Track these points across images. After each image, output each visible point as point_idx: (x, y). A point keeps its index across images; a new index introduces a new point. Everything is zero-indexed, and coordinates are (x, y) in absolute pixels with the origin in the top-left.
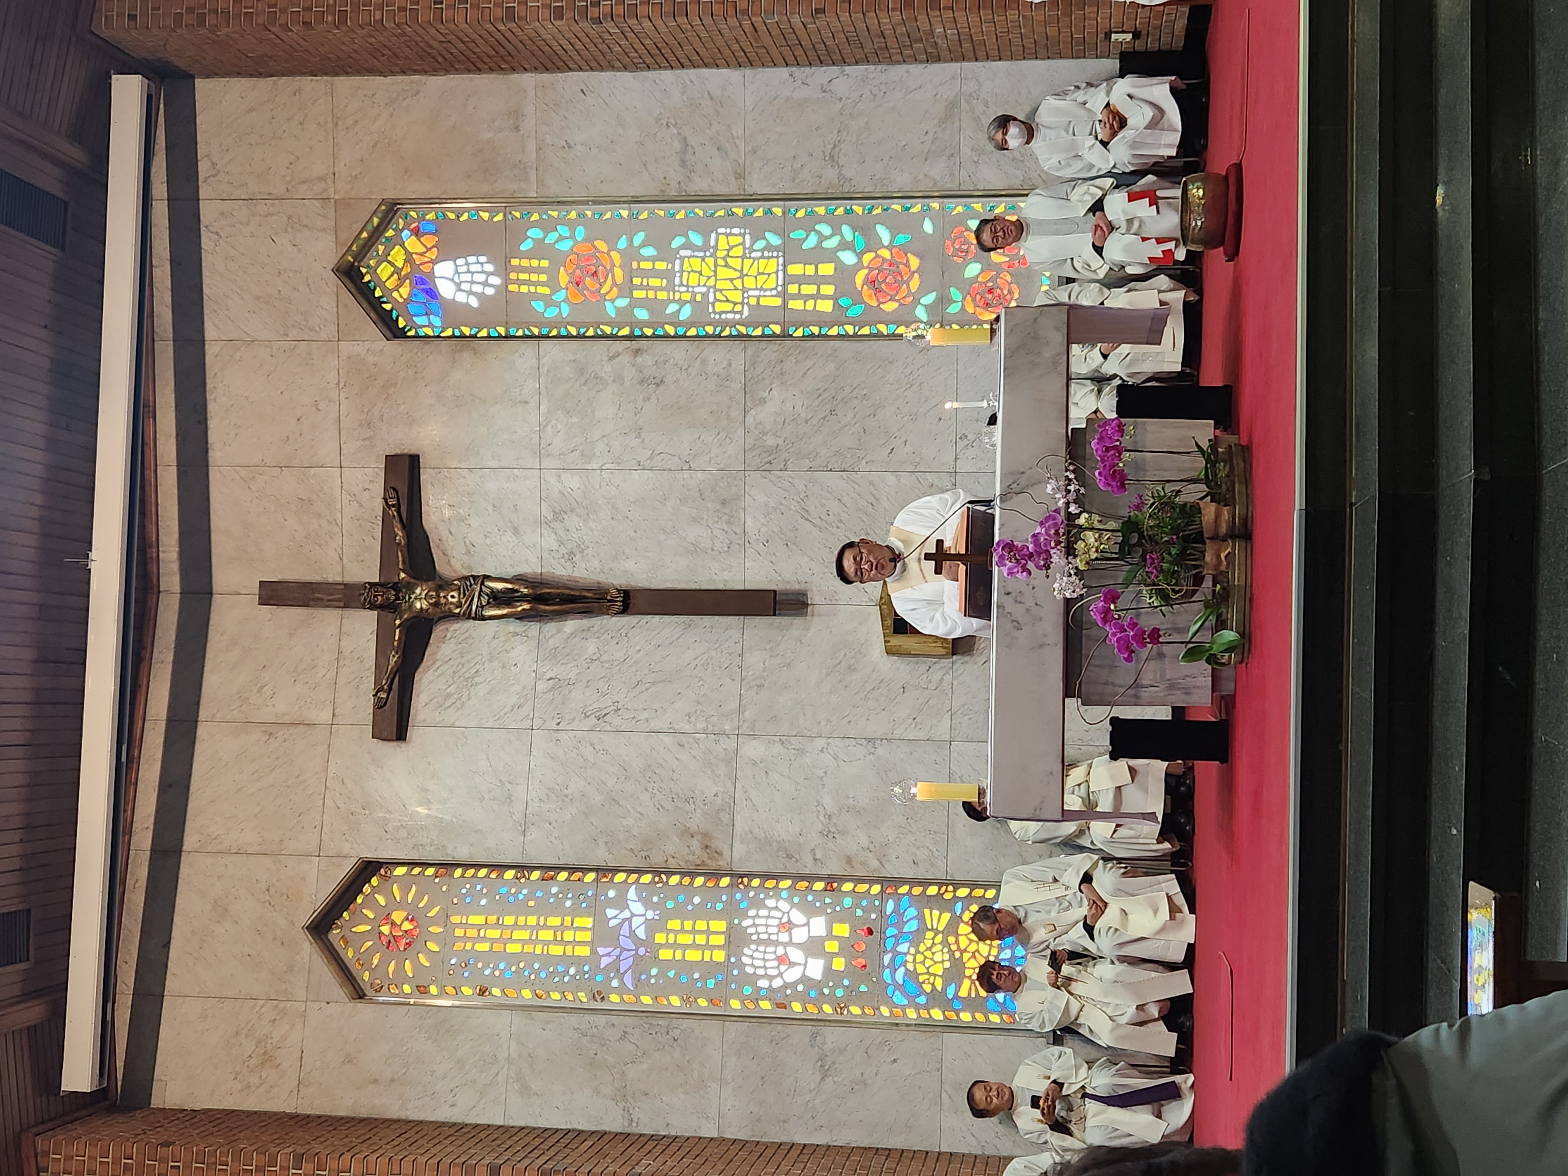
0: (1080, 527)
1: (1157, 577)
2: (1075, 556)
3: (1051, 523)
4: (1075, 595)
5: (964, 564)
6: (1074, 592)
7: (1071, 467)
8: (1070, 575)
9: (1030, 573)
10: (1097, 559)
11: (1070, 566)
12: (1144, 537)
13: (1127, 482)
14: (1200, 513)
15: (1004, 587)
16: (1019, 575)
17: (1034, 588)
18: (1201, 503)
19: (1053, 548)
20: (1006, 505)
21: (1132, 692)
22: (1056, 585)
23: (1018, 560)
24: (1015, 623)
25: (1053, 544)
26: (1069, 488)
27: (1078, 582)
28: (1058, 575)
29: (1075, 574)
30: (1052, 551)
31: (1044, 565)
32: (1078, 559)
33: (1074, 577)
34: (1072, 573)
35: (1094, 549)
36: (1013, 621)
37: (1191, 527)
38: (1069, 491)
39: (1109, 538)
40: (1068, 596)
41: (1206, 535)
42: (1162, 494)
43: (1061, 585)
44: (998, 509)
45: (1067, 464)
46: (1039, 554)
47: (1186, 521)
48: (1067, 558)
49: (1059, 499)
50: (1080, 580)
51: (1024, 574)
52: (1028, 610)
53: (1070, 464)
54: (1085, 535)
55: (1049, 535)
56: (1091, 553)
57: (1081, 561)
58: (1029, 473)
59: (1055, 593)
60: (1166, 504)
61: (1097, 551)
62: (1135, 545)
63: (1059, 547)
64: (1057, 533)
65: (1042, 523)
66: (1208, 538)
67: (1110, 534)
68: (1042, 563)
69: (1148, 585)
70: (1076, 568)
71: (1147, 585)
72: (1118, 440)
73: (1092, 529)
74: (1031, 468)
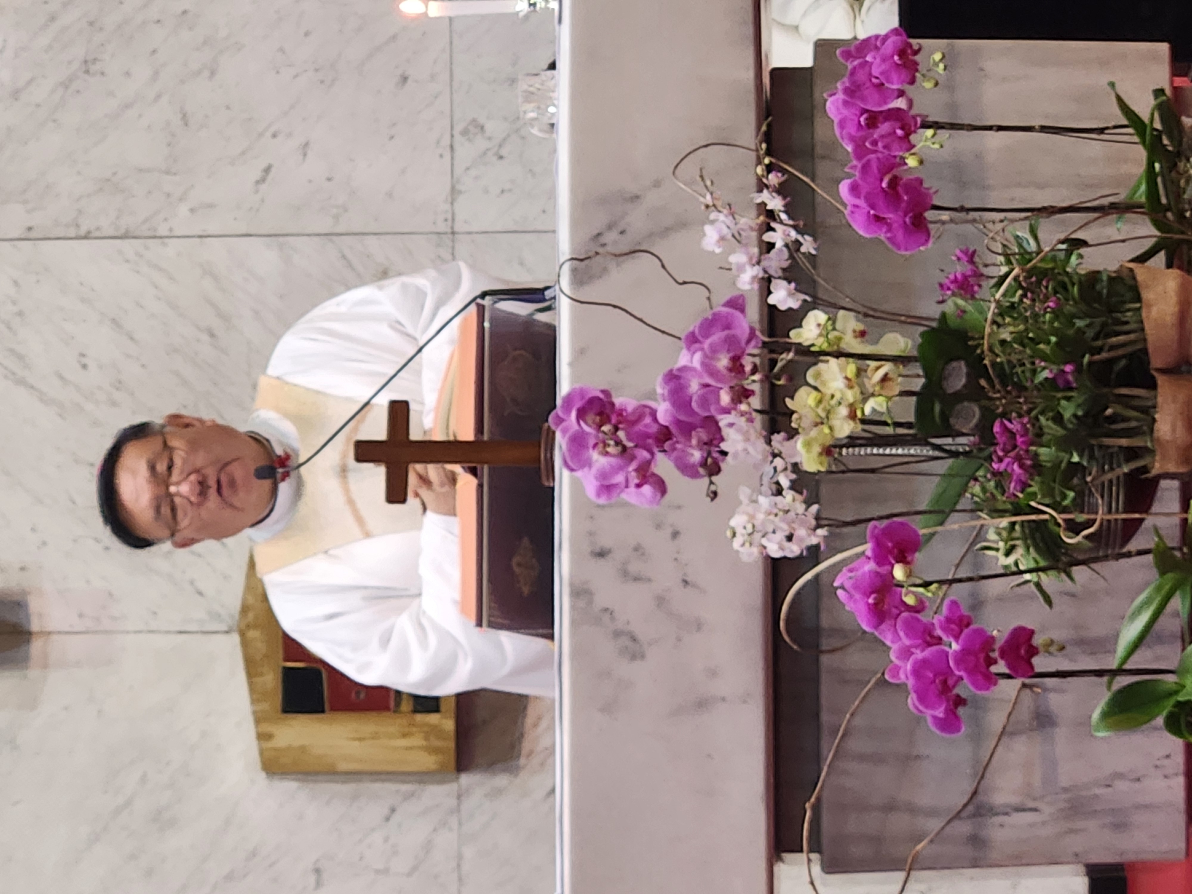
0: (804, 351)
1: (1024, 486)
2: (792, 434)
3: (717, 336)
4: (794, 550)
5: (473, 471)
6: (790, 538)
7: (774, 179)
8: (779, 492)
9: (661, 487)
10: (852, 441)
11: (778, 462)
12: (983, 372)
13: (930, 215)
14: (1138, 299)
15: (591, 534)
16: (630, 496)
17: (675, 535)
18: (1141, 272)
19: (727, 411)
20: (590, 293)
21: (963, 828)
22: (738, 521)
23: (625, 448)
24: (625, 641)
25: (725, 398)
26: (768, 237)
27: (800, 508)
28: (744, 493)
29: (795, 486)
30: (724, 421)
31: (704, 464)
32: (799, 442)
33: (789, 495)
34: (785, 482)
35: (844, 411)
36: (617, 634)
37: (1114, 340)
38: (771, 246)
39: (885, 379)
40: (775, 552)
41: (1156, 361)
42: (1032, 246)
43: (752, 517)
44: (564, 305)
45: (759, 170)
46: (687, 429)
47: (1098, 321)
48: (769, 442)
49: (741, 269)
50: (808, 503)
51: (647, 489)
52: (661, 601)
53: (769, 169)
54: (818, 375)
55: (712, 372)
56: (836, 423)
57: (808, 445)
58: (652, 199)
59: (736, 544)
60: (1041, 274)
61: (852, 416)
62: (959, 397)
63: (743, 407)
64: (736, 366)
65: (692, 340)
66: (1163, 371)
67: (887, 367)
68: (696, 455)
69: (1001, 513)
70: (796, 467)
71: (997, 513)
72: (901, 93)
73: (839, 354)
74: (657, 184)
